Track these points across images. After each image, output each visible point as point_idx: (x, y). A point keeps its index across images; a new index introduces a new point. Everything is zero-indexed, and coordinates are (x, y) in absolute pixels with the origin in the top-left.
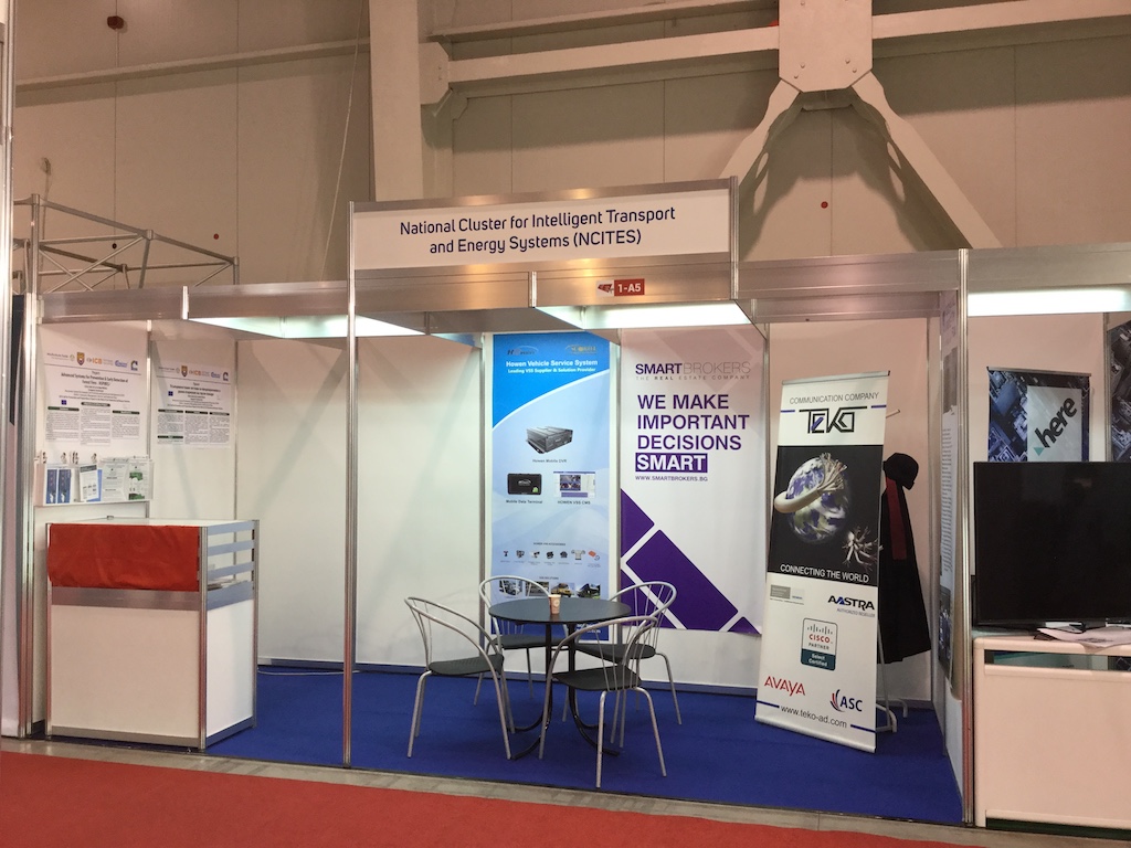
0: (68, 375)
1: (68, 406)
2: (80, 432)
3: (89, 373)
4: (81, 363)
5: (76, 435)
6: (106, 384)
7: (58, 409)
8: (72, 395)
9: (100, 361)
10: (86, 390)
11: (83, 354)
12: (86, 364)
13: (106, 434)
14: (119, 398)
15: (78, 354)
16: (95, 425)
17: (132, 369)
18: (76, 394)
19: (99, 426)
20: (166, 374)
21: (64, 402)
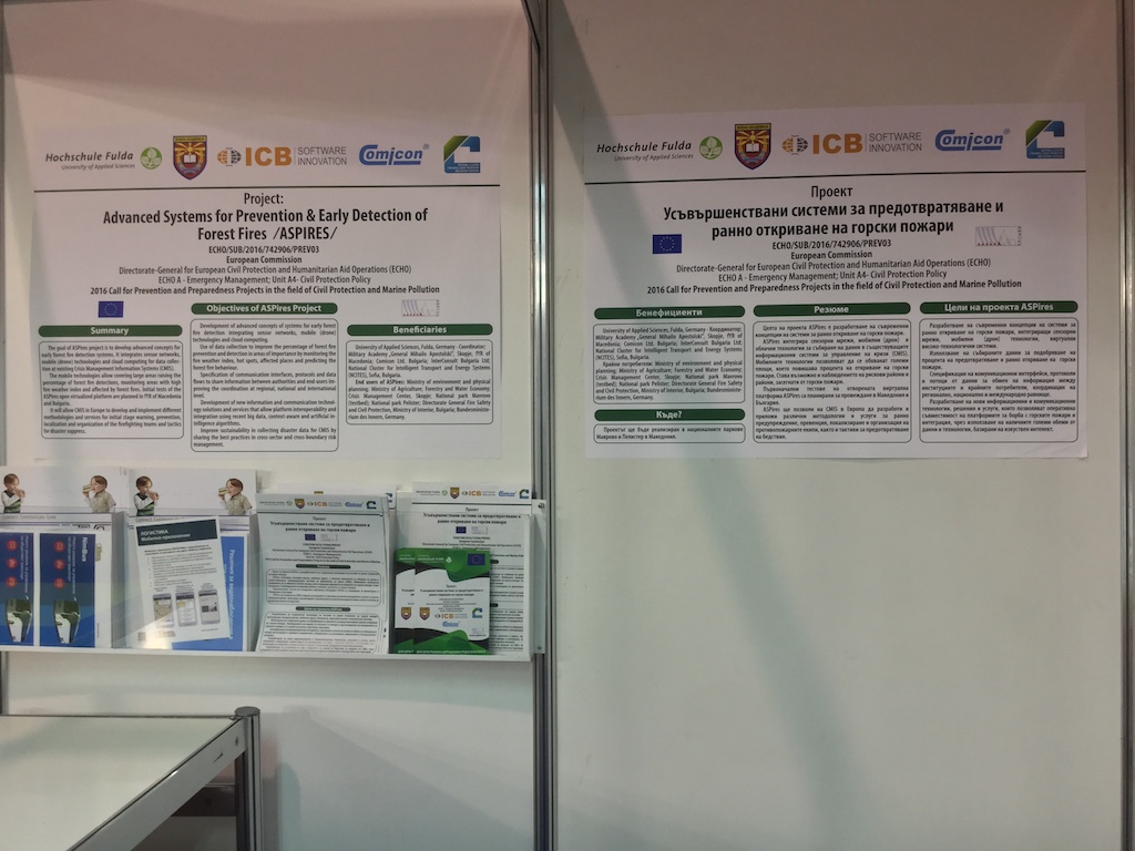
0: (131, 219)
1: (130, 318)
2: (188, 404)
3: (232, 202)
4: (190, 171)
5: (170, 418)
6: (311, 233)
7: (84, 331)
8: (151, 281)
9: (283, 157)
10: (219, 260)
11: (200, 143)
12: (213, 172)
13: (320, 410)
14: (377, 280)
15: (179, 143)
16: (261, 381)
17: (451, 166)
18: (168, 280)
19: (285, 382)
20: (635, 169)
21: (111, 309)
